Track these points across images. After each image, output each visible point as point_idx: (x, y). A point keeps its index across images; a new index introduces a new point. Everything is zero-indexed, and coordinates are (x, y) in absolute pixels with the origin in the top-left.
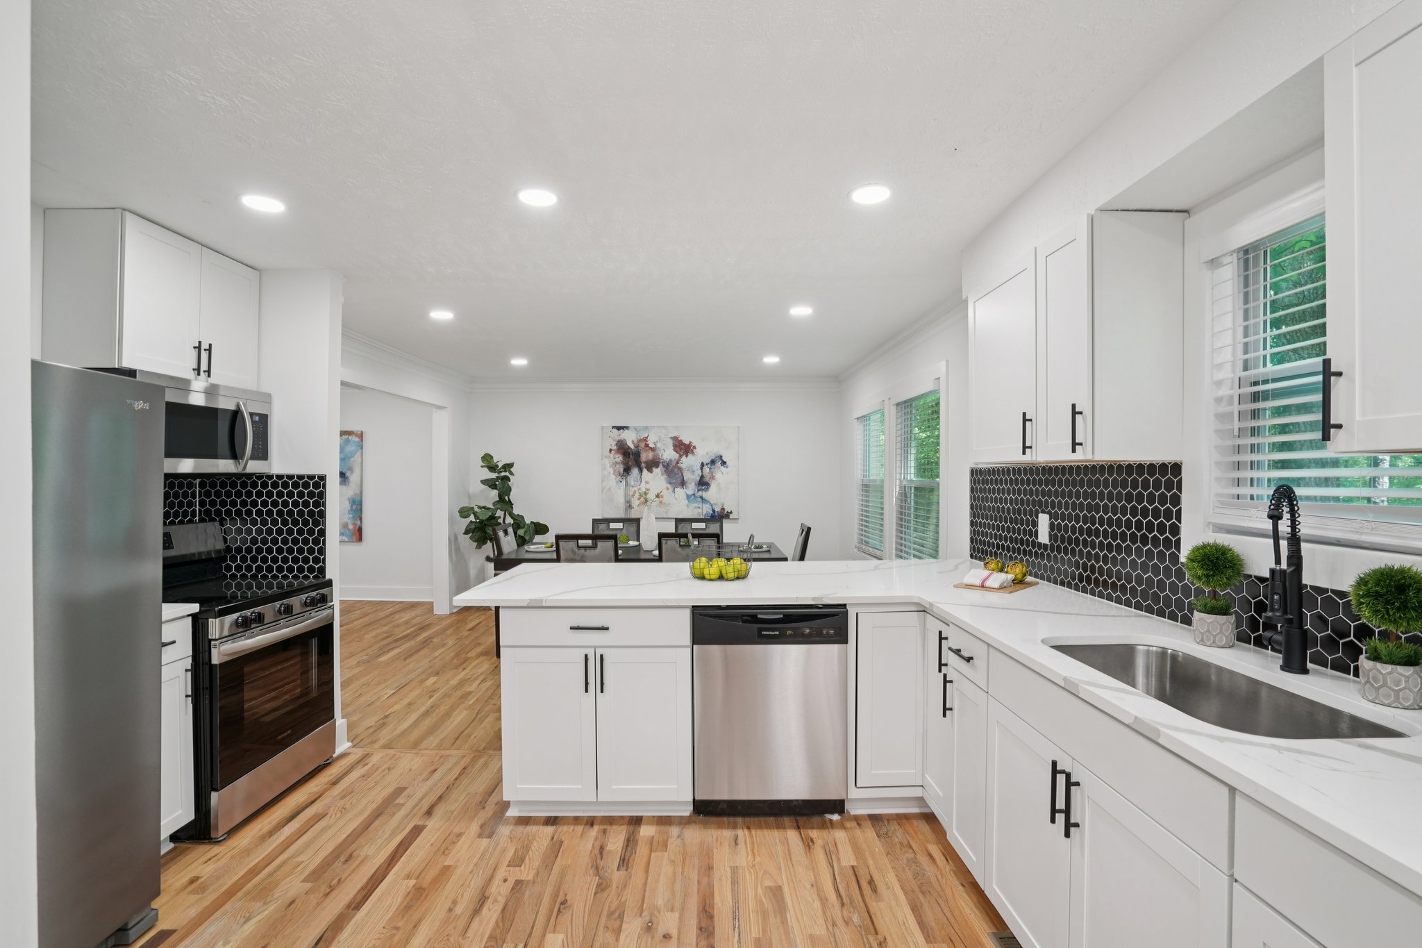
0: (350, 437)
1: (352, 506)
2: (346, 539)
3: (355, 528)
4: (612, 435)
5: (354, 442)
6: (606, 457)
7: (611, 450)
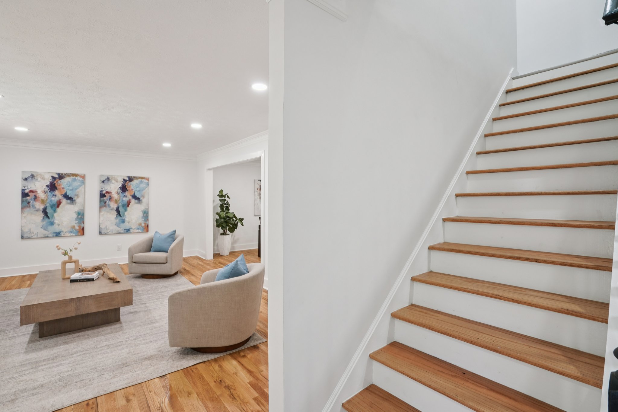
0: (143, 180)
1: (144, 215)
2: (141, 231)
3: (145, 225)
4: (258, 183)
5: (145, 182)
6: (256, 192)
7: (258, 189)
